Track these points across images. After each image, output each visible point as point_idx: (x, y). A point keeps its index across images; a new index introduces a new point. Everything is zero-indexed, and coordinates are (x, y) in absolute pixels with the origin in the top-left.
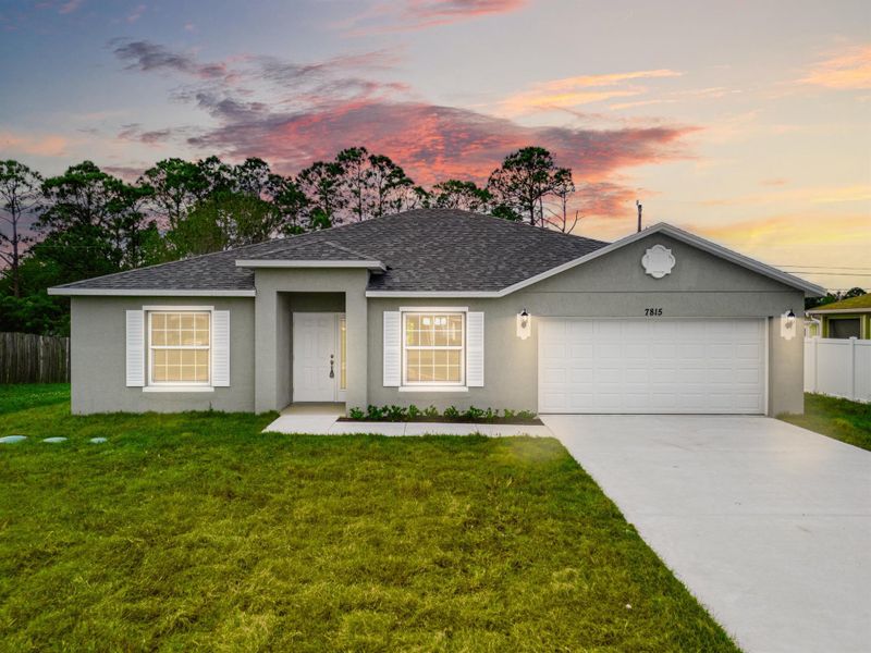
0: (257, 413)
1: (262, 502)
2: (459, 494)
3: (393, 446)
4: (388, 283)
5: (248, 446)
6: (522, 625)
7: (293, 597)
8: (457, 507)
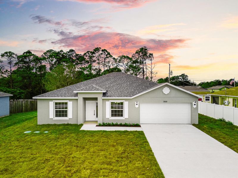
0: (78, 124)
1: (84, 148)
2: (121, 146)
3: (108, 134)
4: (107, 95)
5: (78, 134)
6: (130, 172)
7: (92, 167)
8: (121, 149)
